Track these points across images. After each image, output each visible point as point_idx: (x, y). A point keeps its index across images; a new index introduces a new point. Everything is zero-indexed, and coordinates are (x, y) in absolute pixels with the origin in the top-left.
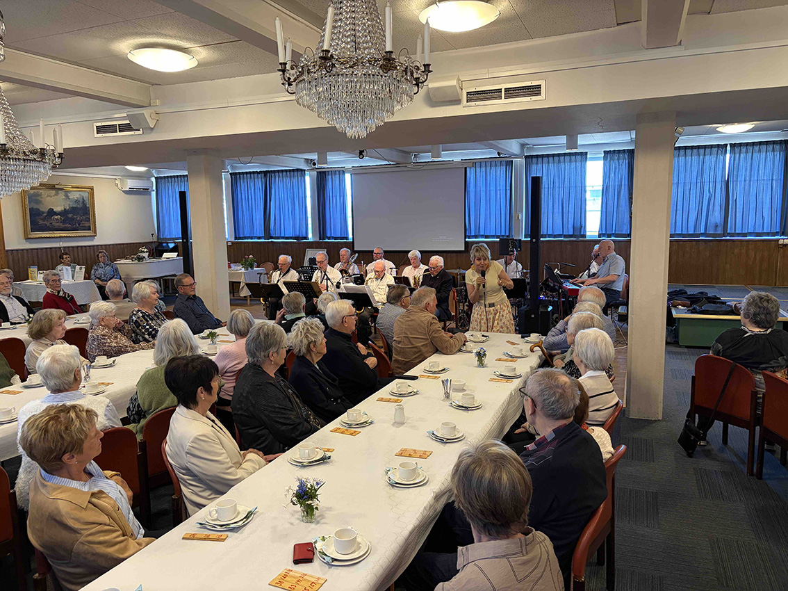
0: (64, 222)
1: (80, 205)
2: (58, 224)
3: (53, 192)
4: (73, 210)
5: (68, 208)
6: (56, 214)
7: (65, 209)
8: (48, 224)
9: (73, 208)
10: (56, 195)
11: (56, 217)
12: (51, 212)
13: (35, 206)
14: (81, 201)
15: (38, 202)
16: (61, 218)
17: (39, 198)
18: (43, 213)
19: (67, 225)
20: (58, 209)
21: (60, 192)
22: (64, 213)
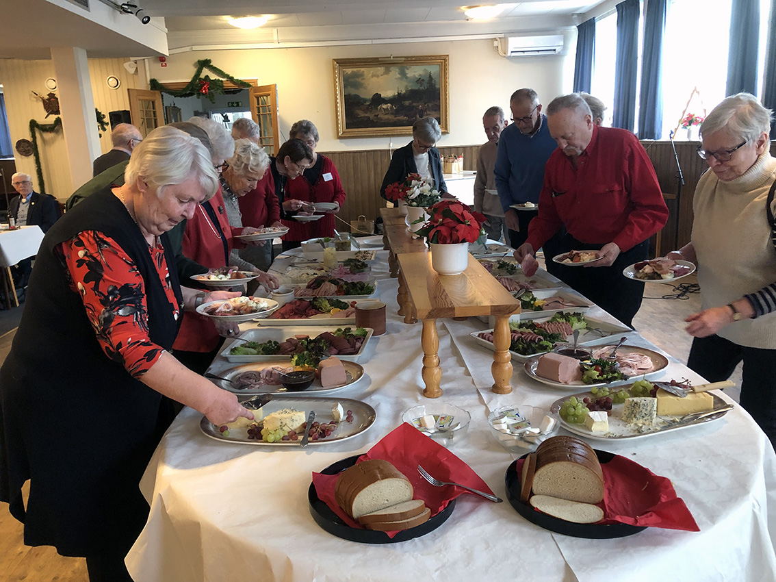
0: (396, 113)
1: (424, 87)
2: (386, 117)
3: (381, 70)
4: (413, 95)
5: (404, 91)
6: (385, 101)
7: (399, 94)
8: (371, 116)
9: (411, 90)
10: (387, 72)
11: (385, 106)
12: (378, 99)
13: (353, 92)
14: (427, 79)
15: (357, 85)
16: (392, 108)
17: (359, 80)
18: (365, 100)
19: (402, 118)
20: (388, 93)
21: (392, 68)
22: (397, 100)
